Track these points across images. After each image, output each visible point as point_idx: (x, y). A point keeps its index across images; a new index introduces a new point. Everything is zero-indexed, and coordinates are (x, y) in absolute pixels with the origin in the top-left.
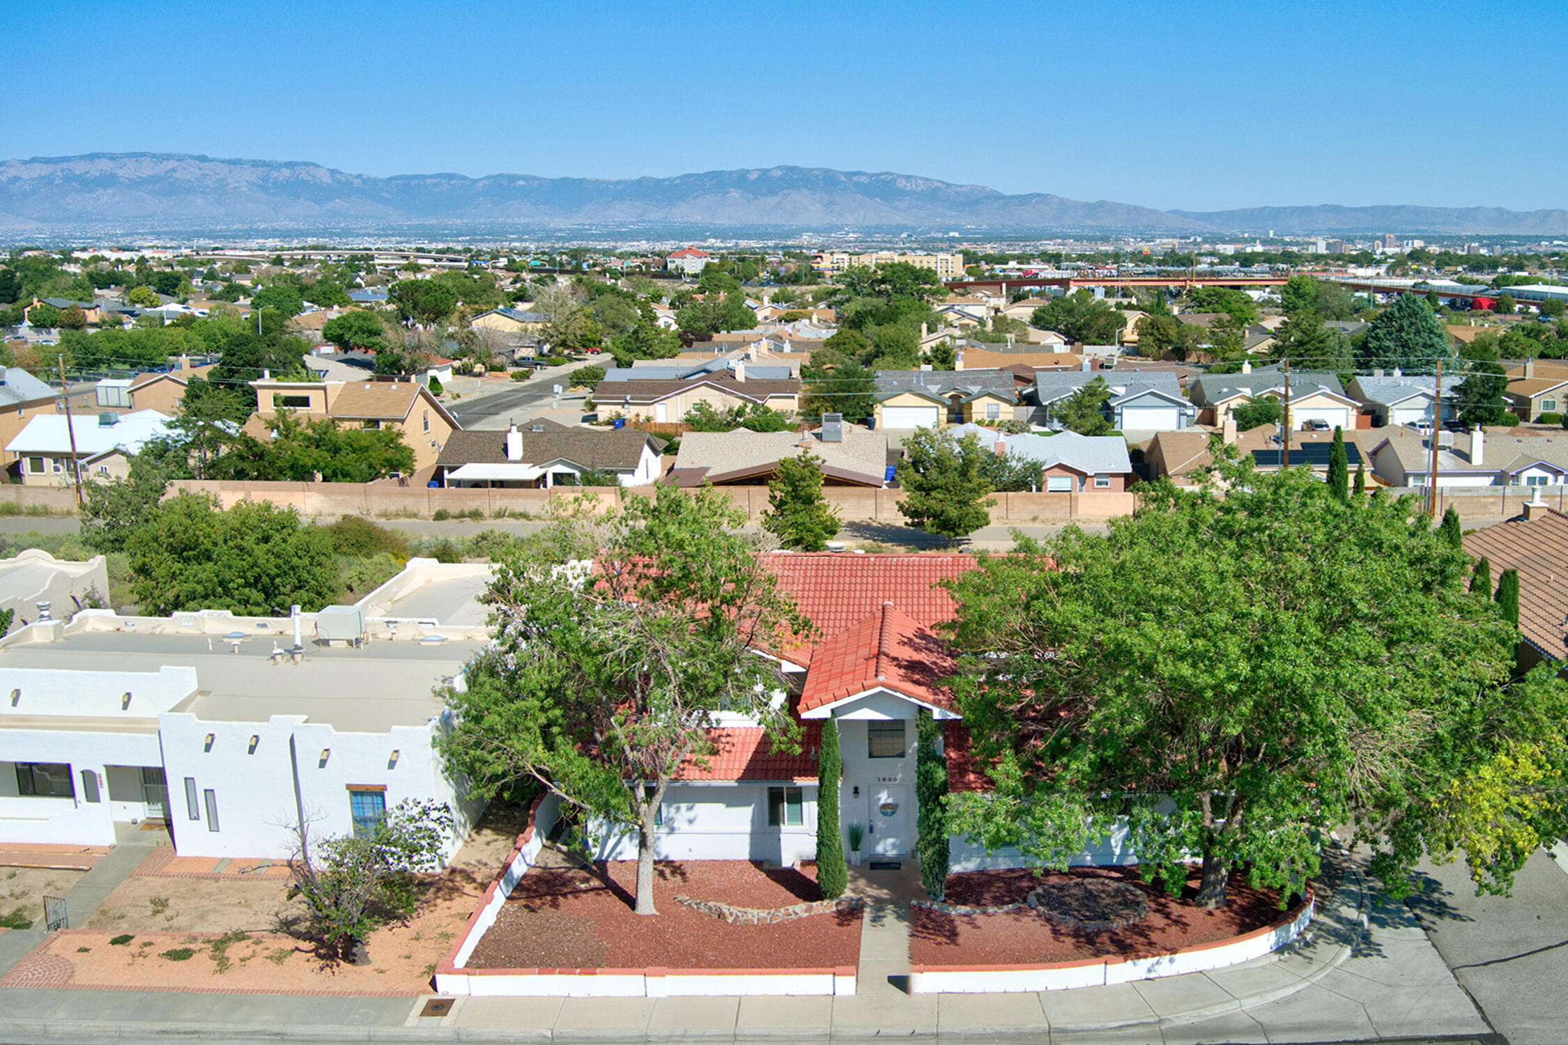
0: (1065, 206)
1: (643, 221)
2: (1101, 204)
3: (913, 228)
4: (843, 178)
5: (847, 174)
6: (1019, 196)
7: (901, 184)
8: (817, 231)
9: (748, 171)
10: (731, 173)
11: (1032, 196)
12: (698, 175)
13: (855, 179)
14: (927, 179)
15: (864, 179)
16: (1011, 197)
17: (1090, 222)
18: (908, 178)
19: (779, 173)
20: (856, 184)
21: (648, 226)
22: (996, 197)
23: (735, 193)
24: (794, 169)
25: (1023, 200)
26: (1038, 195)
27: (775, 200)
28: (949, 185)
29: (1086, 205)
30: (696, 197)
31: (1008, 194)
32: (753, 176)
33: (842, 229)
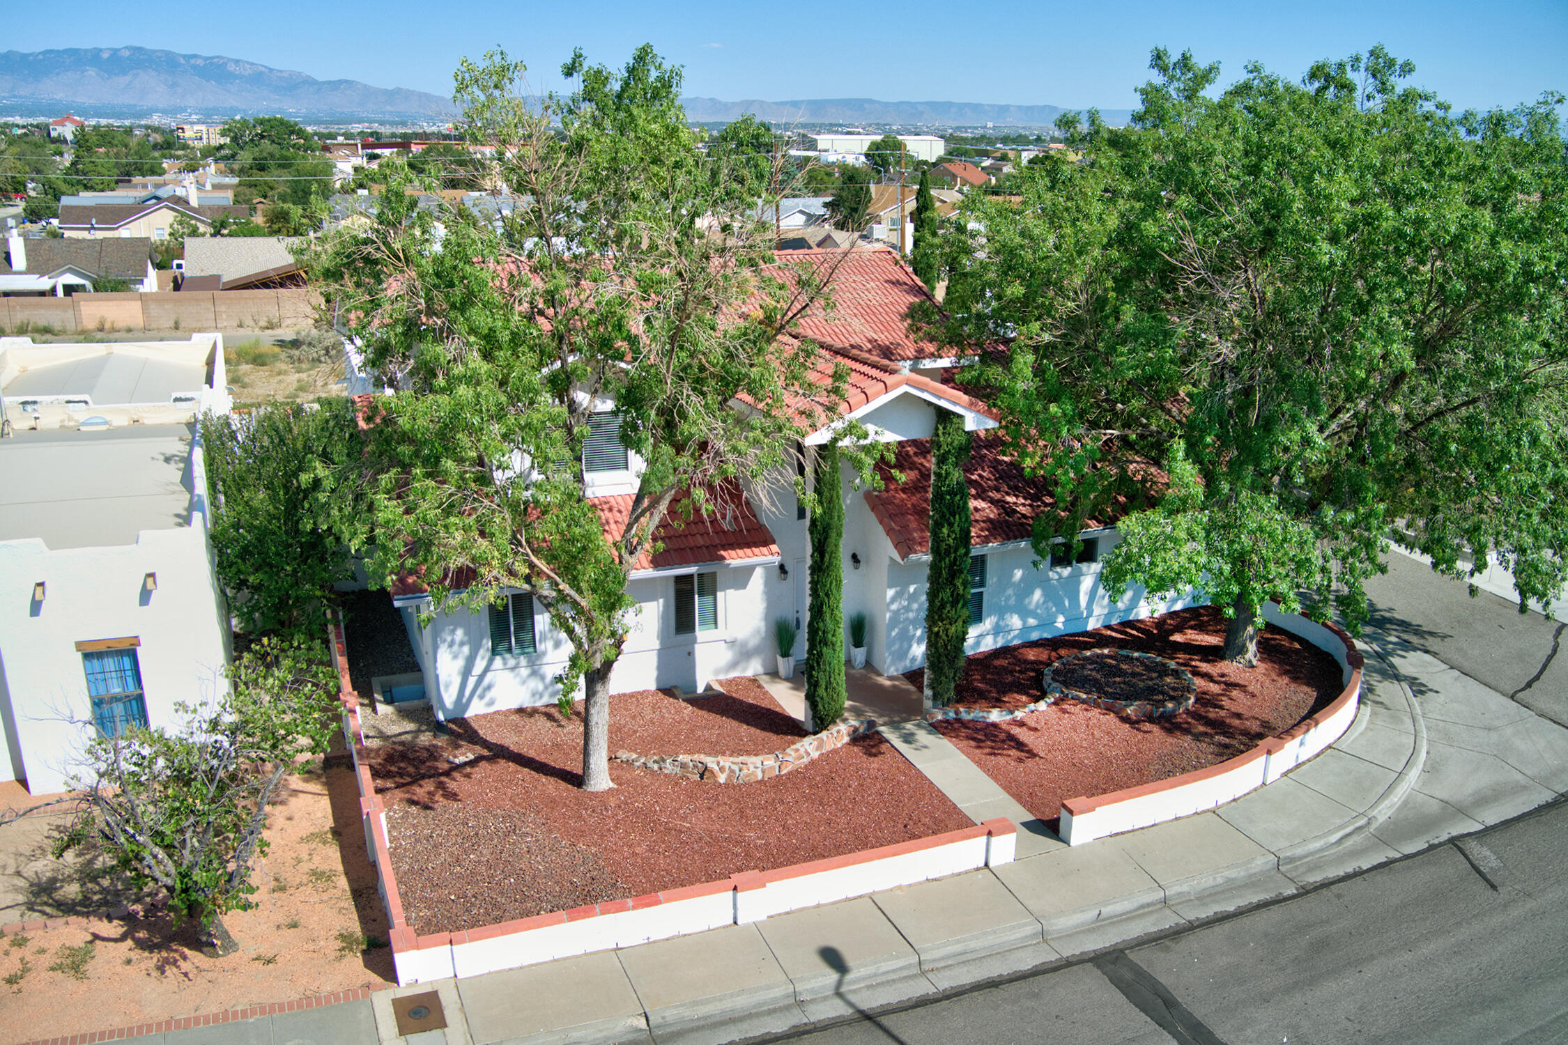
0: (369, 93)
1: (15, 96)
2: (398, 91)
3: (244, 111)
4: (182, 61)
5: (184, 56)
6: (330, 82)
7: (231, 67)
8: (165, 112)
9: (101, 50)
10: (86, 51)
11: (341, 82)
12: (58, 51)
13: (193, 61)
14: (252, 64)
15: (200, 62)
16: (324, 83)
17: (389, 108)
18: (237, 62)
19: (127, 53)
20: (195, 67)
21: (20, 101)
22: (310, 82)
23: (91, 72)
24: (140, 49)
25: (335, 85)
26: (346, 81)
27: (128, 78)
28: (271, 70)
29: (386, 92)
30: (58, 74)
31: (320, 79)
32: (105, 55)
33: (185, 111)
